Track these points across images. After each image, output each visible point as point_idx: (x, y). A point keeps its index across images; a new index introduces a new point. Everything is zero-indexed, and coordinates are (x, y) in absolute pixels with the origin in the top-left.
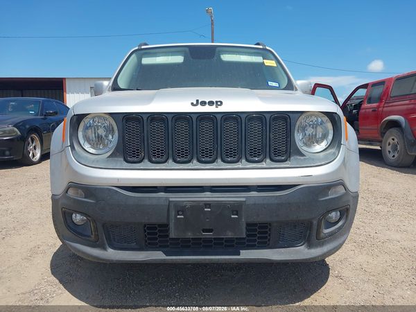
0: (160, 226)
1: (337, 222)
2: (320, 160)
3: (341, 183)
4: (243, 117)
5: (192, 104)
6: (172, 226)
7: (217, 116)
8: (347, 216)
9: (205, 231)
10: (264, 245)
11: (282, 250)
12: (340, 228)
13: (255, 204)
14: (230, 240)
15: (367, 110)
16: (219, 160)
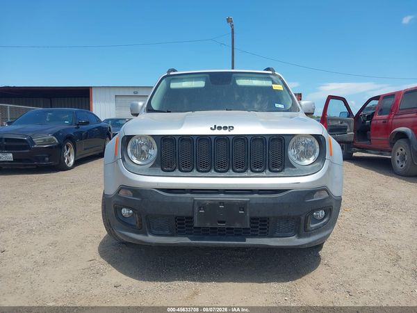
0: (187, 218)
1: (323, 219)
2: (307, 171)
3: (325, 189)
4: (249, 138)
5: (211, 128)
6: (196, 218)
7: (229, 137)
8: (330, 215)
9: (220, 222)
10: (264, 234)
11: (278, 239)
12: (324, 224)
13: (256, 203)
14: (238, 230)
15: (378, 121)
16: (231, 170)
